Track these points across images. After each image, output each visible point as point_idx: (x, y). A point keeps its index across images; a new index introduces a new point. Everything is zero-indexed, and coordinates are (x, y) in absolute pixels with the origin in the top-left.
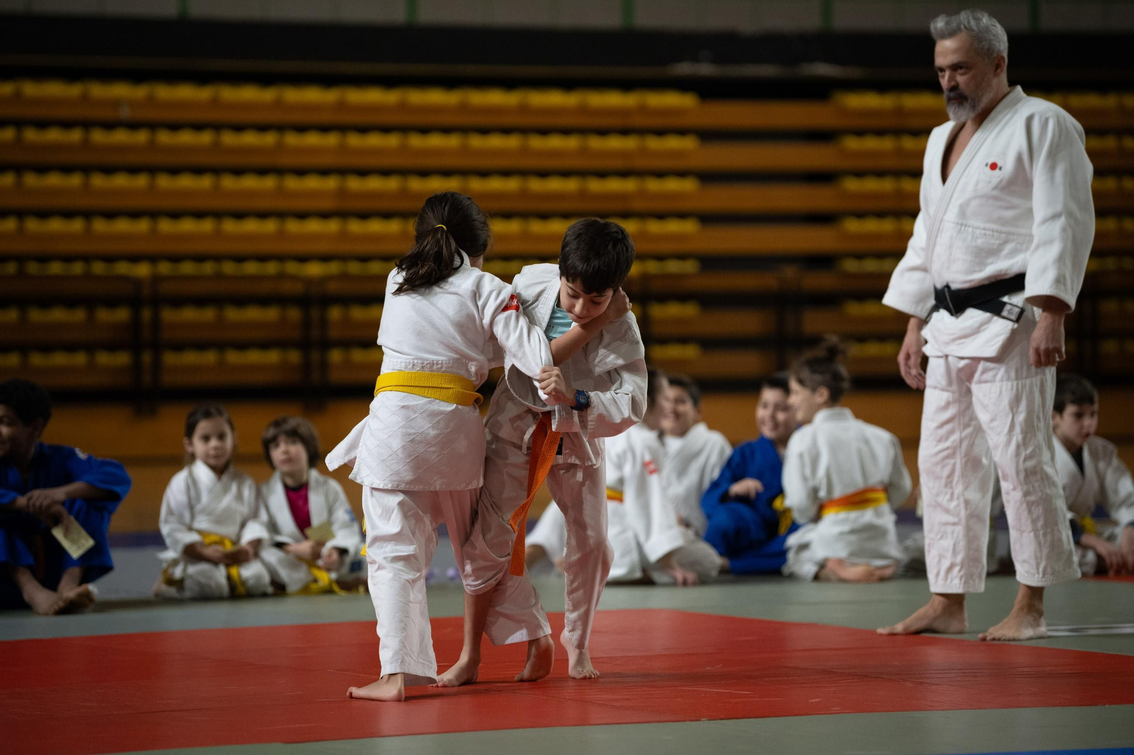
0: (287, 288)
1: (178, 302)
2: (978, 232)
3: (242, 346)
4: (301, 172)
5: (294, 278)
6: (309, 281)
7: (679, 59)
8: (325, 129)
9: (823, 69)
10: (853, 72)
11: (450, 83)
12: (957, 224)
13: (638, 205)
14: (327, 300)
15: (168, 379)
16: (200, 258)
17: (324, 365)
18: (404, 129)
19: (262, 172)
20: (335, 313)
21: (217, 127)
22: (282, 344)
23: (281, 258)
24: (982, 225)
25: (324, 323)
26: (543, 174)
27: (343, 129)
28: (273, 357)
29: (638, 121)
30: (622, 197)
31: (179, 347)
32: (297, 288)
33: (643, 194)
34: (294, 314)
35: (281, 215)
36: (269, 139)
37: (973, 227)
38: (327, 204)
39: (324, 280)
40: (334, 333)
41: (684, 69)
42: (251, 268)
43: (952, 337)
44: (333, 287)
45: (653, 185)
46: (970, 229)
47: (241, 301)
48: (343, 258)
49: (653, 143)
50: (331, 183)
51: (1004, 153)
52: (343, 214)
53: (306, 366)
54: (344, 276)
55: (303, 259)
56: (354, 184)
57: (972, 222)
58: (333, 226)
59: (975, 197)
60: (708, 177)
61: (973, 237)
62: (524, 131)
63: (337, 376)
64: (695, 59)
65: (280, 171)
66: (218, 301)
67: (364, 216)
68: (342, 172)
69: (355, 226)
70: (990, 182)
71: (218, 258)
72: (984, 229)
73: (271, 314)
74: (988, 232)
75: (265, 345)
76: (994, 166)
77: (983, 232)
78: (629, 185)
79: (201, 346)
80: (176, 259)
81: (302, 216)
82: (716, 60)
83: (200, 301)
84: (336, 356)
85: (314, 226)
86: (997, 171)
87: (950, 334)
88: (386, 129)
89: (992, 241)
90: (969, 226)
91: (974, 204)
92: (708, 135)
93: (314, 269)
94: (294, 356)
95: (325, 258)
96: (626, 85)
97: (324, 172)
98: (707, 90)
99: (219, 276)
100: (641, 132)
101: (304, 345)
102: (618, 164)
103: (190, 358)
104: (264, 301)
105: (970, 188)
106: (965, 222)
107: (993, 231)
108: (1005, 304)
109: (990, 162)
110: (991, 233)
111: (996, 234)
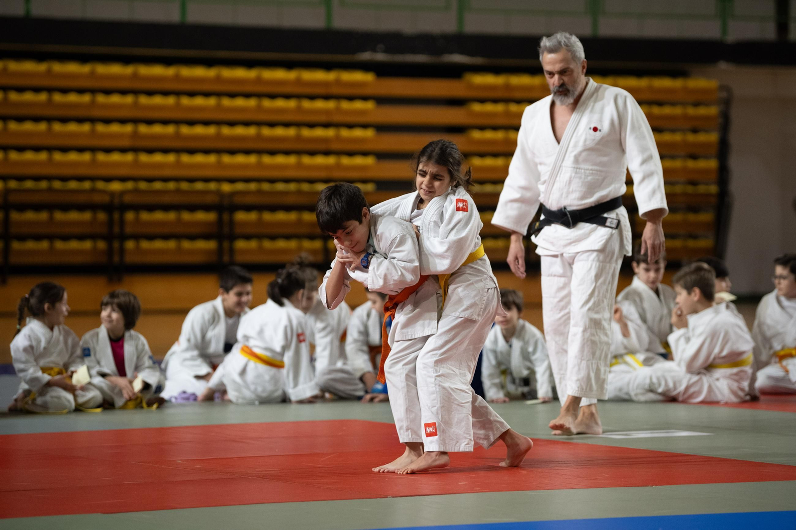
0: (97, 198)
1: (22, 207)
2: (588, 172)
3: (66, 238)
4: (107, 121)
5: (103, 192)
6: (112, 194)
7: (364, 50)
8: (123, 92)
9: (458, 58)
10: (478, 60)
11: (209, 63)
12: (574, 168)
13: (335, 146)
14: (125, 208)
15: (14, 260)
16: (37, 178)
17: (122, 251)
18: (178, 93)
19: (80, 120)
20: (130, 216)
21: (50, 90)
22: (93, 237)
23: (93, 179)
24: (590, 167)
25: (122, 222)
26: (272, 125)
27: (136, 92)
28: (87, 245)
29: (335, 91)
30: (325, 140)
31: (22, 238)
32: (106, 199)
33: (338, 138)
34: (102, 216)
35: (93, 150)
36: (86, 98)
37: (584, 169)
38: (126, 143)
39: (123, 193)
40: (129, 230)
41: (366, 56)
42: (73, 185)
43: (569, 241)
44: (128, 199)
45: (345, 133)
46: (583, 171)
47: (66, 207)
48: (135, 179)
49: (345, 105)
50: (128, 128)
51: (601, 121)
52: (135, 150)
53: (110, 252)
54: (136, 191)
55: (108, 179)
56: (143, 129)
57: (583, 166)
58: (129, 157)
59: (585, 150)
60: (382, 128)
61: (585, 176)
62: (259, 96)
63: (130, 259)
64: (374, 50)
65: (93, 120)
66: (50, 207)
67: (150, 151)
68: (136, 121)
69: (144, 158)
70: (594, 140)
71: (49, 178)
72: (591, 170)
73: (87, 216)
74: (594, 172)
75: (81, 238)
76: (595, 129)
77: (591, 172)
78: (330, 133)
79: (38, 238)
80: (20, 178)
81: (108, 150)
82: (387, 51)
83: (37, 207)
84: (130, 245)
85: (116, 157)
86: (598, 132)
87: (568, 240)
88: (166, 93)
89: (597, 177)
90: (582, 169)
91: (584, 154)
92: (382, 101)
93: (116, 186)
94: (101, 245)
95: (123, 179)
96: (328, 66)
97: (123, 121)
98: (381, 70)
99: (50, 190)
100: (338, 97)
101: (108, 237)
102: (323, 119)
103: (30, 245)
104: (81, 208)
105: (581, 143)
106: (579, 166)
107: (597, 171)
108: (606, 219)
109: (592, 127)
110: (596, 172)
111: (599, 173)
